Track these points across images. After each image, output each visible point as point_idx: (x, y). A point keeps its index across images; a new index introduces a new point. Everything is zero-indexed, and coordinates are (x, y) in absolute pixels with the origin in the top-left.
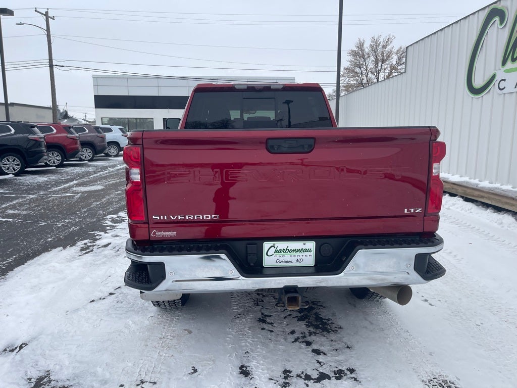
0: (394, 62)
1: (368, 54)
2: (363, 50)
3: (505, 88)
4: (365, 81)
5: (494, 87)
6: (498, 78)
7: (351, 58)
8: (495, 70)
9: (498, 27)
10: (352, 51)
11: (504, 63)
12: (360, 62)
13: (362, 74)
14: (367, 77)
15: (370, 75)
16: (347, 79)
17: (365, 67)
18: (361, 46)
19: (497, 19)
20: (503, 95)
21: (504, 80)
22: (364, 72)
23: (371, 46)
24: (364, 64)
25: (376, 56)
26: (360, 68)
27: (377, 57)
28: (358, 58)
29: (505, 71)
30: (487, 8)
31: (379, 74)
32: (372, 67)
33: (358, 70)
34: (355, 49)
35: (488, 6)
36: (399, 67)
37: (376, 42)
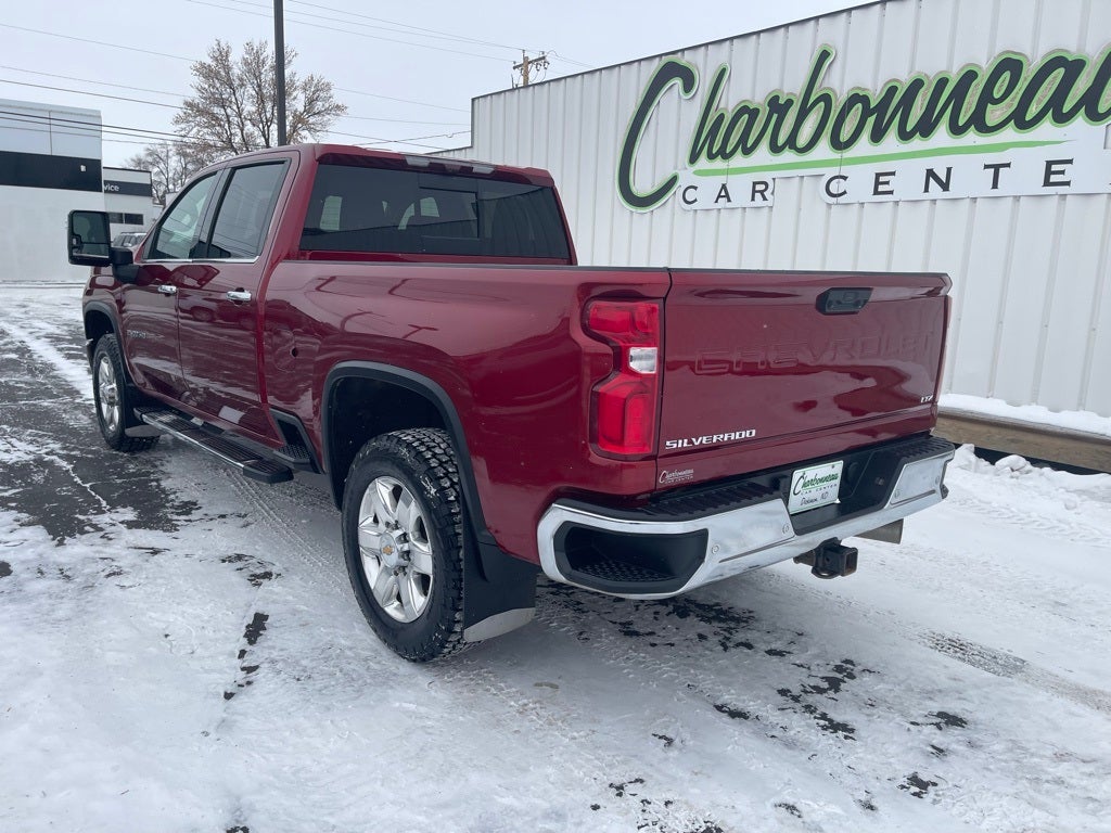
0: (301, 109)
1: (241, 80)
2: (228, 69)
3: (696, 200)
4: (237, 140)
5: (673, 199)
6: (682, 183)
7: (199, 81)
8: (675, 168)
9: (680, 97)
10: (203, 65)
11: (693, 158)
12: (221, 95)
13: (229, 122)
14: (242, 130)
15: (249, 127)
16: (195, 130)
17: (235, 107)
18: (222, 57)
19: (678, 82)
20: (692, 213)
21: (695, 188)
22: (235, 120)
23: (246, 63)
24: (233, 100)
25: (259, 86)
26: (223, 107)
27: (260, 90)
28: (218, 85)
29: (695, 173)
30: (657, 59)
31: (269, 127)
32: (254, 109)
33: (217, 110)
34: (209, 61)
35: (660, 56)
36: (311, 120)
37: (258, 55)
